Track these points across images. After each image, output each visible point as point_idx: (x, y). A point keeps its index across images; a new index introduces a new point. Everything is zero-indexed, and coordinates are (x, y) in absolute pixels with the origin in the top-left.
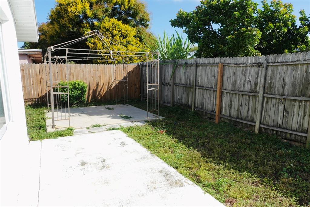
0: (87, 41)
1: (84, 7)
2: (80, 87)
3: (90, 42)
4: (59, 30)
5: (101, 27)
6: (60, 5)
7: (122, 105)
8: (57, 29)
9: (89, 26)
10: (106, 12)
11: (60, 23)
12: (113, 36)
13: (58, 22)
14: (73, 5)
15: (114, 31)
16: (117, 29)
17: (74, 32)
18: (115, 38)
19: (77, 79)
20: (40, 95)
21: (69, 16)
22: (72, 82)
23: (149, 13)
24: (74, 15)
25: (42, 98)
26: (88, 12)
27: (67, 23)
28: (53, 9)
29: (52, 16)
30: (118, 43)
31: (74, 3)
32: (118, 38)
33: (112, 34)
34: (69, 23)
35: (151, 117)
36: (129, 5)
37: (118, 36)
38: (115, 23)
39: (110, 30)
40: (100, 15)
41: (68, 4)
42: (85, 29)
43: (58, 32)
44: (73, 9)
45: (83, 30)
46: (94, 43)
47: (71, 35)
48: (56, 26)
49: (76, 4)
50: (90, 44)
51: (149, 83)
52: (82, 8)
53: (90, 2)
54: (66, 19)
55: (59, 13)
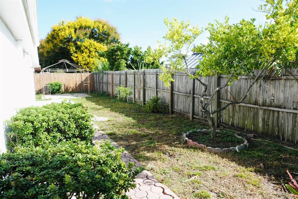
0: (72, 55)
1: (71, 32)
2: (59, 85)
3: (74, 56)
4: (53, 48)
5: (82, 46)
6: (54, 31)
7: (80, 94)
8: (52, 47)
9: (74, 45)
10: (86, 35)
11: (53, 43)
12: (90, 52)
13: (53, 42)
14: (63, 31)
15: (91, 48)
16: (93, 47)
17: (64, 48)
18: (91, 53)
19: (58, 80)
20: (39, 89)
21: (59, 38)
22: (55, 82)
23: (119, 34)
24: (63, 37)
25: (40, 90)
26: (73, 35)
27: (58, 43)
28: (48, 33)
29: (48, 38)
30: (94, 56)
31: (63, 29)
32: (93, 53)
33: (89, 50)
34: (60, 43)
35: (86, 95)
36: (103, 30)
37: (93, 52)
38: (92, 43)
39: (88, 48)
40: (81, 37)
41: (60, 30)
42: (71, 47)
43: (52, 49)
44: (63, 33)
45: (70, 48)
46: (77, 57)
47: (62, 50)
48: (51, 45)
49: (65, 30)
50: (74, 57)
51: (85, 82)
52: (69, 33)
53: (75, 28)
54: (58, 40)
55: (53, 35)
